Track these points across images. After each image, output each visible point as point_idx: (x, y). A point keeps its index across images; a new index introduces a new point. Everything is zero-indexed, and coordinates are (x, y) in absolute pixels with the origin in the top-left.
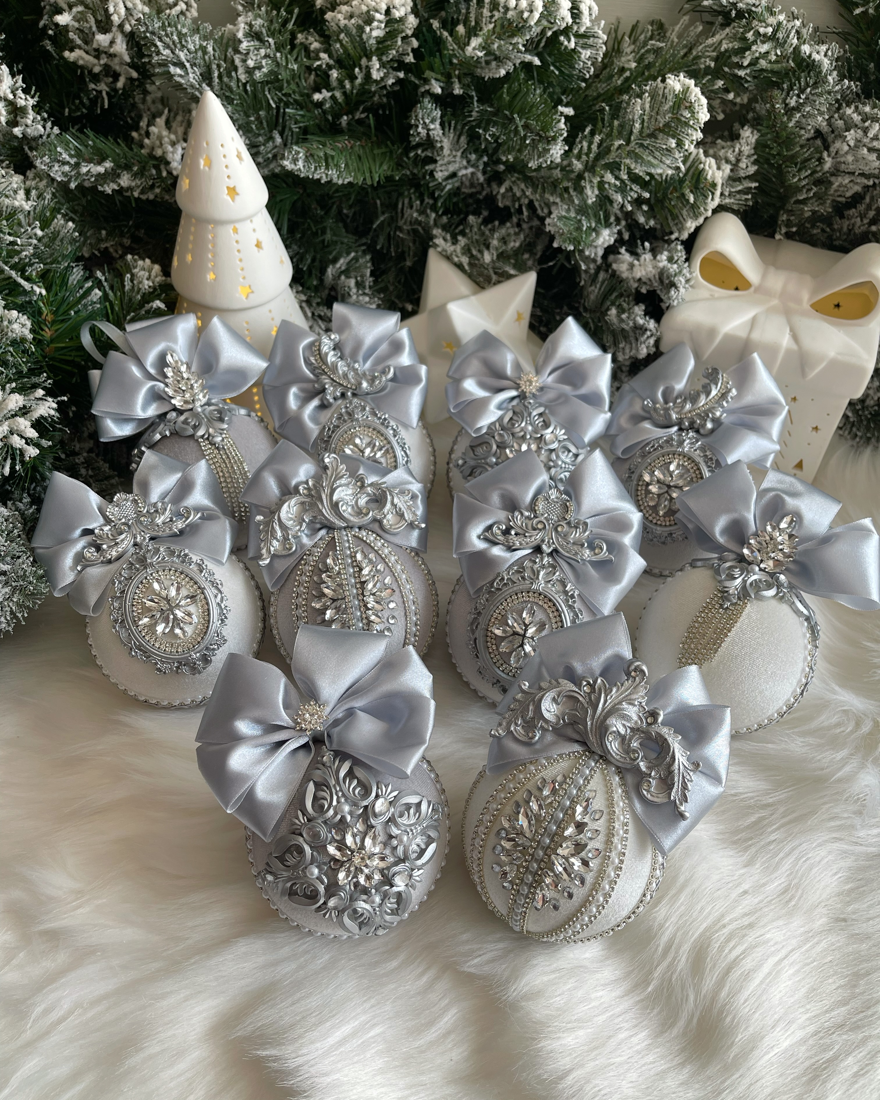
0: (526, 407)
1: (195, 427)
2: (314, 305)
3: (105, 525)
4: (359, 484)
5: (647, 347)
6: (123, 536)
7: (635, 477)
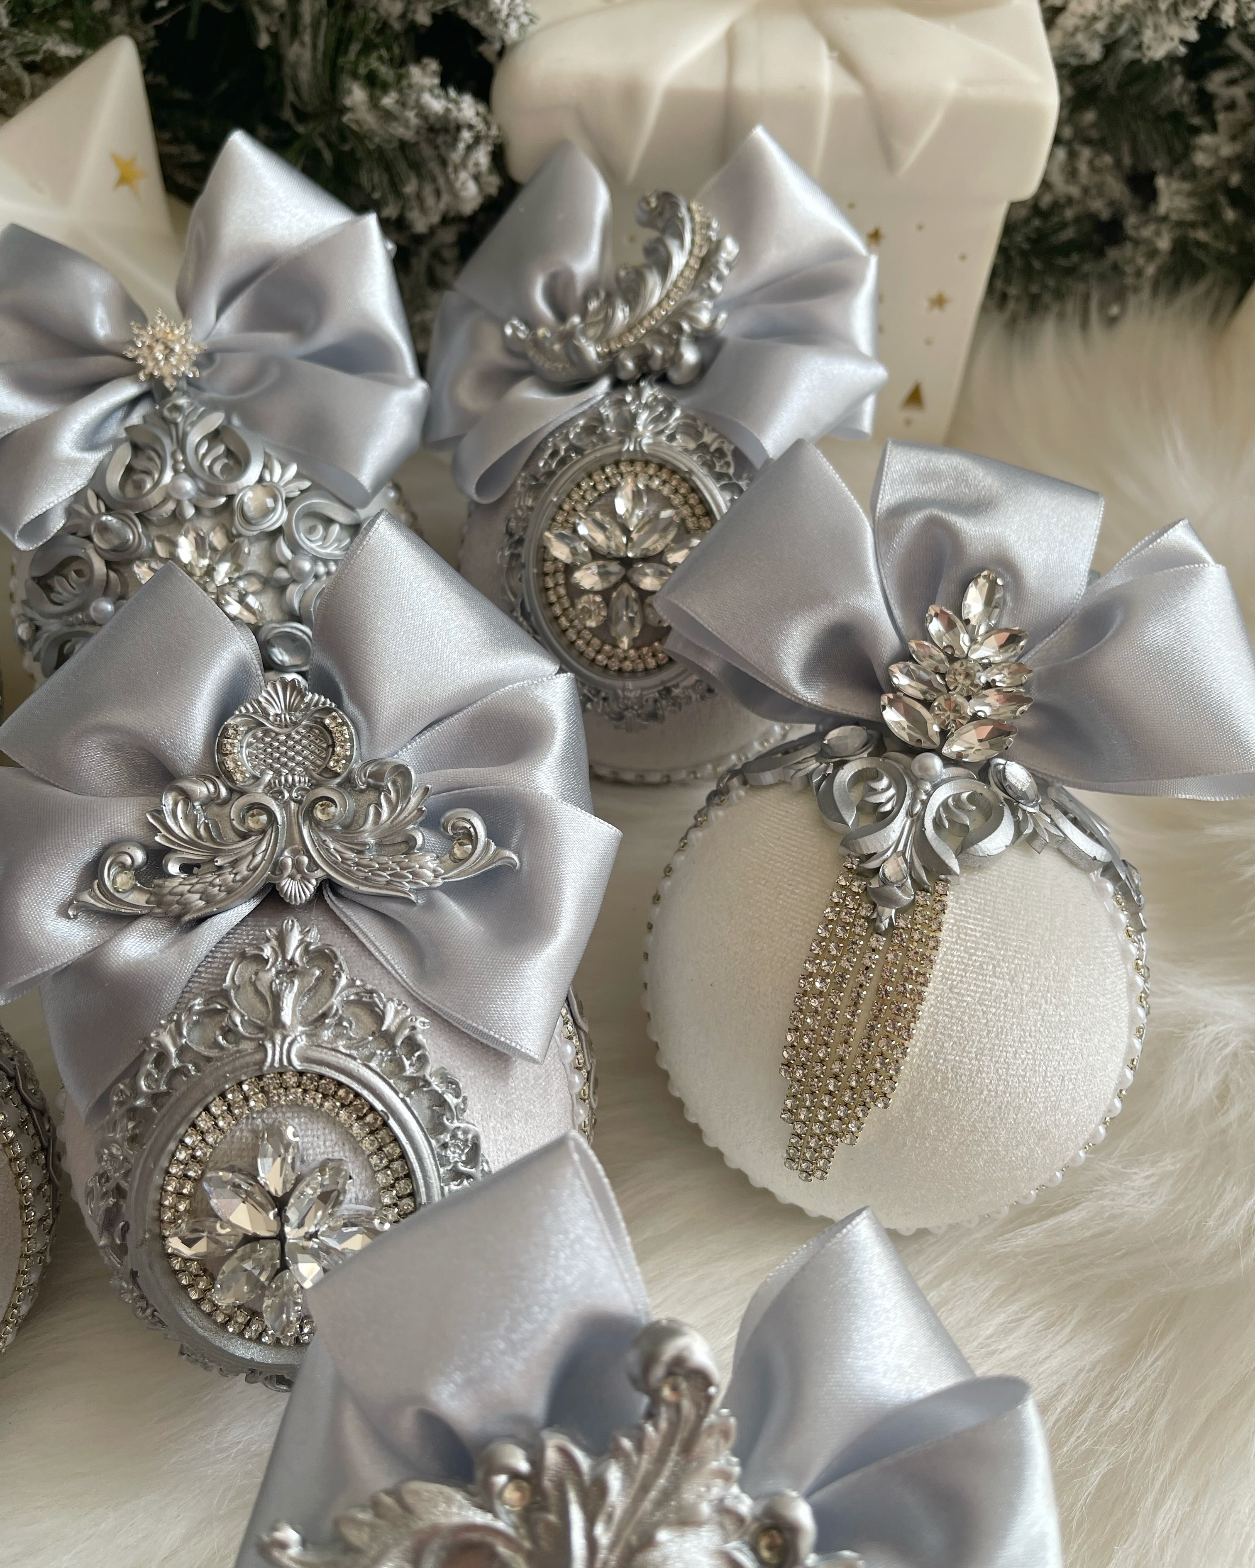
0: (168, 424)
5: (477, 178)
7: (528, 553)
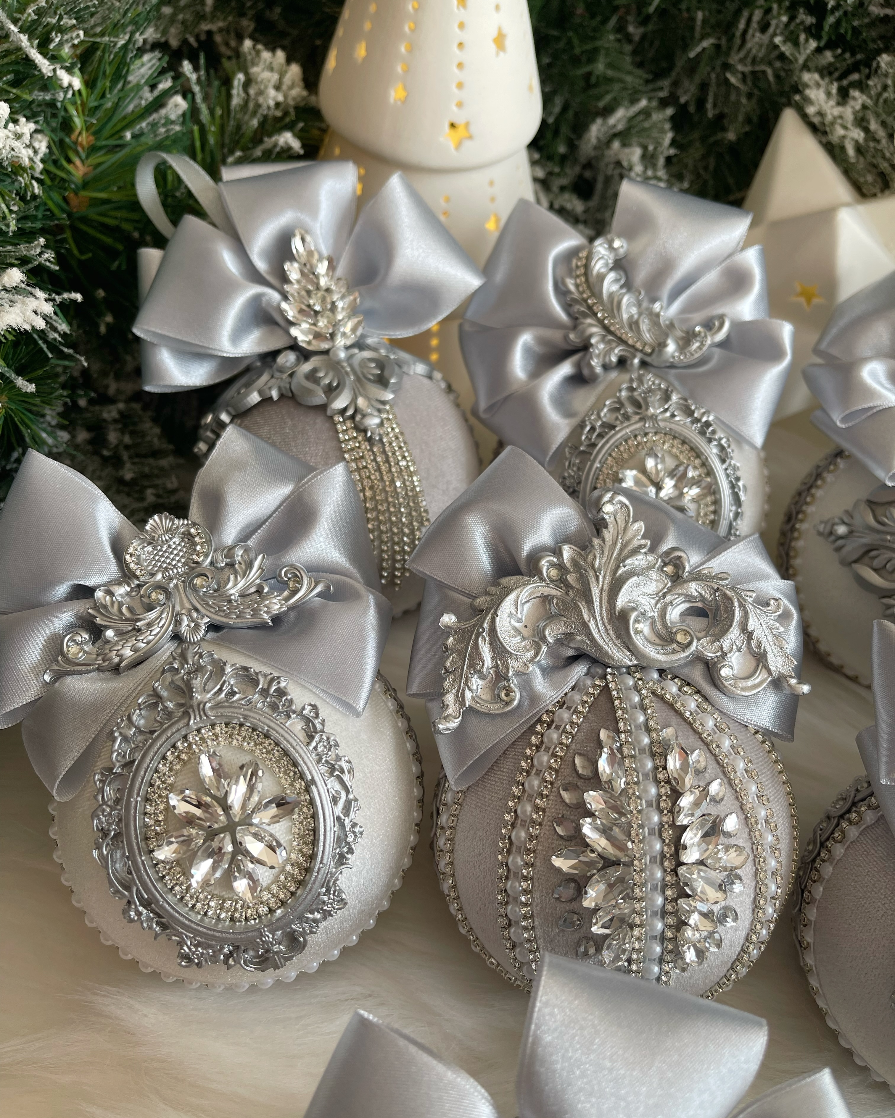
1: (331, 391)
2: (555, 189)
3: (119, 584)
4: (669, 569)
6: (152, 615)
